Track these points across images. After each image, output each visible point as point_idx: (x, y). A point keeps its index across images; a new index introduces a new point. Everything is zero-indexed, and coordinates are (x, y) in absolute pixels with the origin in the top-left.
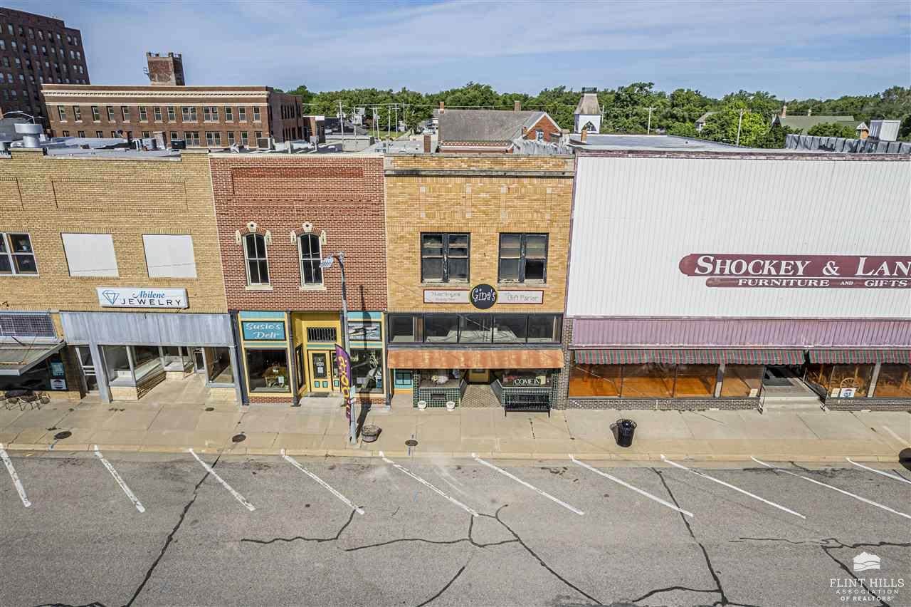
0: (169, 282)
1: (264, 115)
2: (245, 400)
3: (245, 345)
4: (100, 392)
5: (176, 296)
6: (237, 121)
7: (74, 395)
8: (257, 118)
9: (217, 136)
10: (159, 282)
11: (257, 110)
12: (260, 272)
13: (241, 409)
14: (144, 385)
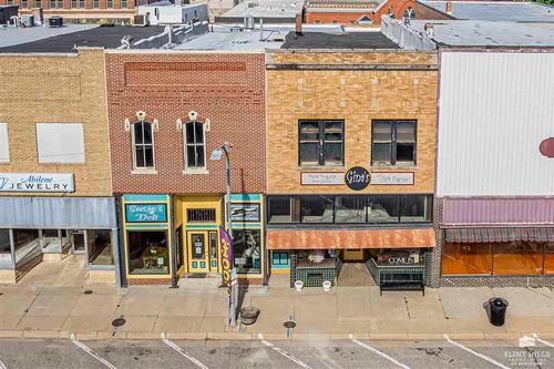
0: (57, 167)
2: (123, 282)
3: (126, 227)
5: (63, 180)
10: (47, 167)
12: (146, 158)
13: (121, 291)
14: (22, 268)
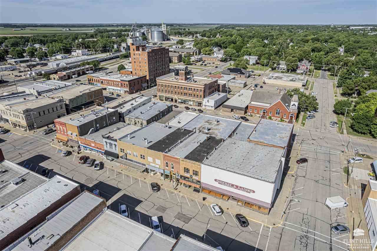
1: (203, 91)
3: (165, 174)
4: (150, 173)
6: (196, 92)
7: (147, 173)
8: (201, 92)
9: (191, 95)
10: (156, 164)
11: (201, 90)
12: (167, 166)
13: (164, 181)
14: (154, 174)
